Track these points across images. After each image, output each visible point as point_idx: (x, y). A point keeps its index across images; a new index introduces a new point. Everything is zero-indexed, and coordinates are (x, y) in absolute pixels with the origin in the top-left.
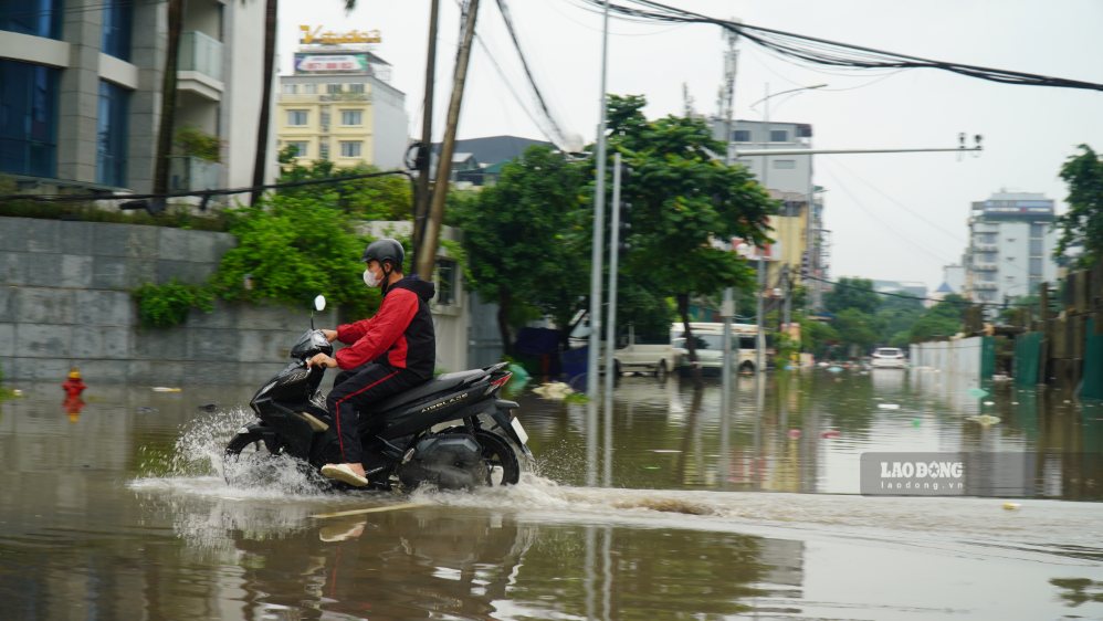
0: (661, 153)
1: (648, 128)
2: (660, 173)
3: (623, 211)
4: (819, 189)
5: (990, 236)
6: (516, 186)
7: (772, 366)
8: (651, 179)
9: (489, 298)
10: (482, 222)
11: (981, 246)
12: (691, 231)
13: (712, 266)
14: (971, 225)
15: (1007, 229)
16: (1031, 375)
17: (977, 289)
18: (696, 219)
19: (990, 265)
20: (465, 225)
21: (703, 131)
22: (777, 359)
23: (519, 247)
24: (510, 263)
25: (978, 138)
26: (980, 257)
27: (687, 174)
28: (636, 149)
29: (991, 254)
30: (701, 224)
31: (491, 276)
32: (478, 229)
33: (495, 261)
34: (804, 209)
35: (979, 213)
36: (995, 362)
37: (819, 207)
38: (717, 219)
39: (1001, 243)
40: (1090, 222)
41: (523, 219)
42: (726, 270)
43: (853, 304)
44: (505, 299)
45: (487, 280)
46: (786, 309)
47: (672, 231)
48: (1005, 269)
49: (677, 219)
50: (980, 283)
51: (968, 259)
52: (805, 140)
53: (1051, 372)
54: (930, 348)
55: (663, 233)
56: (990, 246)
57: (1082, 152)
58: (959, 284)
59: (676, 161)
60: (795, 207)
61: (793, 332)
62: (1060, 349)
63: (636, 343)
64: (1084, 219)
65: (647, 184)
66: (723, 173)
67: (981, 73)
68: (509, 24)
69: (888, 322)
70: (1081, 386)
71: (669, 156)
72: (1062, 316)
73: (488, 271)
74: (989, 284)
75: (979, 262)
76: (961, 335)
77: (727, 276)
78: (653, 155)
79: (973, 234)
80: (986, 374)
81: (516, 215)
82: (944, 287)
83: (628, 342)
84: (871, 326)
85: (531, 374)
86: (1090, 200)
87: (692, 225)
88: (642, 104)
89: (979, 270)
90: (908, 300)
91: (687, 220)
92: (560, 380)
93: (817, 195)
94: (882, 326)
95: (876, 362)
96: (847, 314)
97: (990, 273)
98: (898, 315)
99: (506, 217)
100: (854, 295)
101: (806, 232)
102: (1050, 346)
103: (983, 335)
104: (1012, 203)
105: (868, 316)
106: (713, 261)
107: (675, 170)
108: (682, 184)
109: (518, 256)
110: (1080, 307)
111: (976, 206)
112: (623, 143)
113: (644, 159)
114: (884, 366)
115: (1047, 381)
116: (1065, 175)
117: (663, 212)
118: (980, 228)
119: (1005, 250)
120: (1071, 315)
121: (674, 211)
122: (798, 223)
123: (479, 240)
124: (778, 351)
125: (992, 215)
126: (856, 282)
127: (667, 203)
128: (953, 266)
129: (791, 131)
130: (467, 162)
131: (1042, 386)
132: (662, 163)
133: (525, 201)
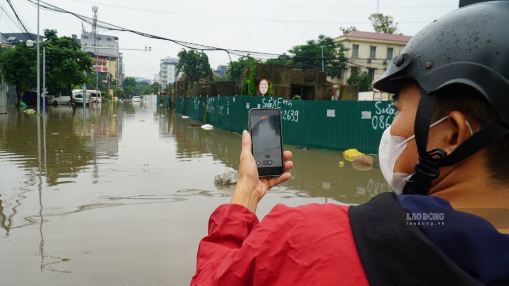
0: (61, 46)
1: (57, 39)
2: (61, 52)
3: (46, 64)
4: (120, 54)
5: (165, 68)
6: (19, 52)
7: (103, 101)
8: (58, 54)
9: (13, 84)
10: (9, 62)
11: (163, 70)
12: (70, 69)
13: (77, 78)
14: (161, 65)
15: (169, 66)
16: (166, 106)
17: (162, 81)
18: (72, 65)
19: (165, 75)
20: (3, 62)
21: (74, 41)
22: (105, 99)
23: (21, 70)
24: (18, 74)
25: (150, 48)
26: (163, 73)
27: (69, 53)
28: (54, 45)
29: (165, 72)
30: (73, 67)
31: (12, 77)
32: (7, 64)
33: (14, 74)
34: (116, 59)
35: (162, 62)
36: (160, 101)
37: (121, 59)
38: (78, 66)
39: (168, 70)
40: (184, 68)
41: (22, 62)
42: (81, 79)
43: (130, 84)
44: (18, 84)
45: (11, 79)
46: (109, 86)
47: (65, 68)
48: (169, 77)
49: (66, 65)
50: (163, 79)
51: (160, 73)
52: (116, 41)
53: (170, 105)
54: (148, 96)
55: (62, 68)
56: (165, 70)
57: (183, 50)
58: (158, 80)
59: (66, 49)
60: (113, 59)
61: (111, 92)
62: (172, 100)
63: (62, 95)
64: (183, 67)
65: (57, 55)
66: (80, 53)
67: (142, 34)
68: (11, 6)
69: (139, 89)
70: (174, 110)
71: (64, 48)
72: (173, 92)
73: (12, 76)
74: (165, 80)
75: (163, 74)
76: (153, 94)
77: (81, 81)
78: (59, 47)
79: (161, 67)
80: (158, 104)
81: (20, 60)
82: (155, 80)
83: (59, 95)
84: (134, 90)
85: (27, 104)
86: (185, 62)
87: (71, 67)
88: (56, 32)
89: (162, 76)
90: (145, 83)
91: (69, 65)
92: (31, 108)
93: (121, 55)
94: (137, 90)
95: (133, 100)
96: (129, 87)
97: (165, 77)
98: (142, 87)
99: (17, 61)
100: (130, 82)
101: (117, 65)
102: (170, 98)
103: (158, 95)
104: (171, 60)
105: (134, 87)
106: (78, 77)
107: (65, 52)
108: (68, 55)
109: (21, 72)
110: (177, 90)
111: (162, 60)
112: (50, 43)
113: (56, 48)
114: (135, 100)
115: (170, 107)
116: (179, 56)
117: (62, 63)
118: (163, 66)
119: (169, 71)
120: (175, 92)
121: (66, 63)
122: (114, 63)
123: (8, 67)
124: (106, 97)
125: (166, 63)
126: (131, 78)
127: (63, 61)
128: (157, 75)
129: (112, 39)
130: (15, 40)
131: (169, 108)
132: (61, 49)
133: (22, 56)
